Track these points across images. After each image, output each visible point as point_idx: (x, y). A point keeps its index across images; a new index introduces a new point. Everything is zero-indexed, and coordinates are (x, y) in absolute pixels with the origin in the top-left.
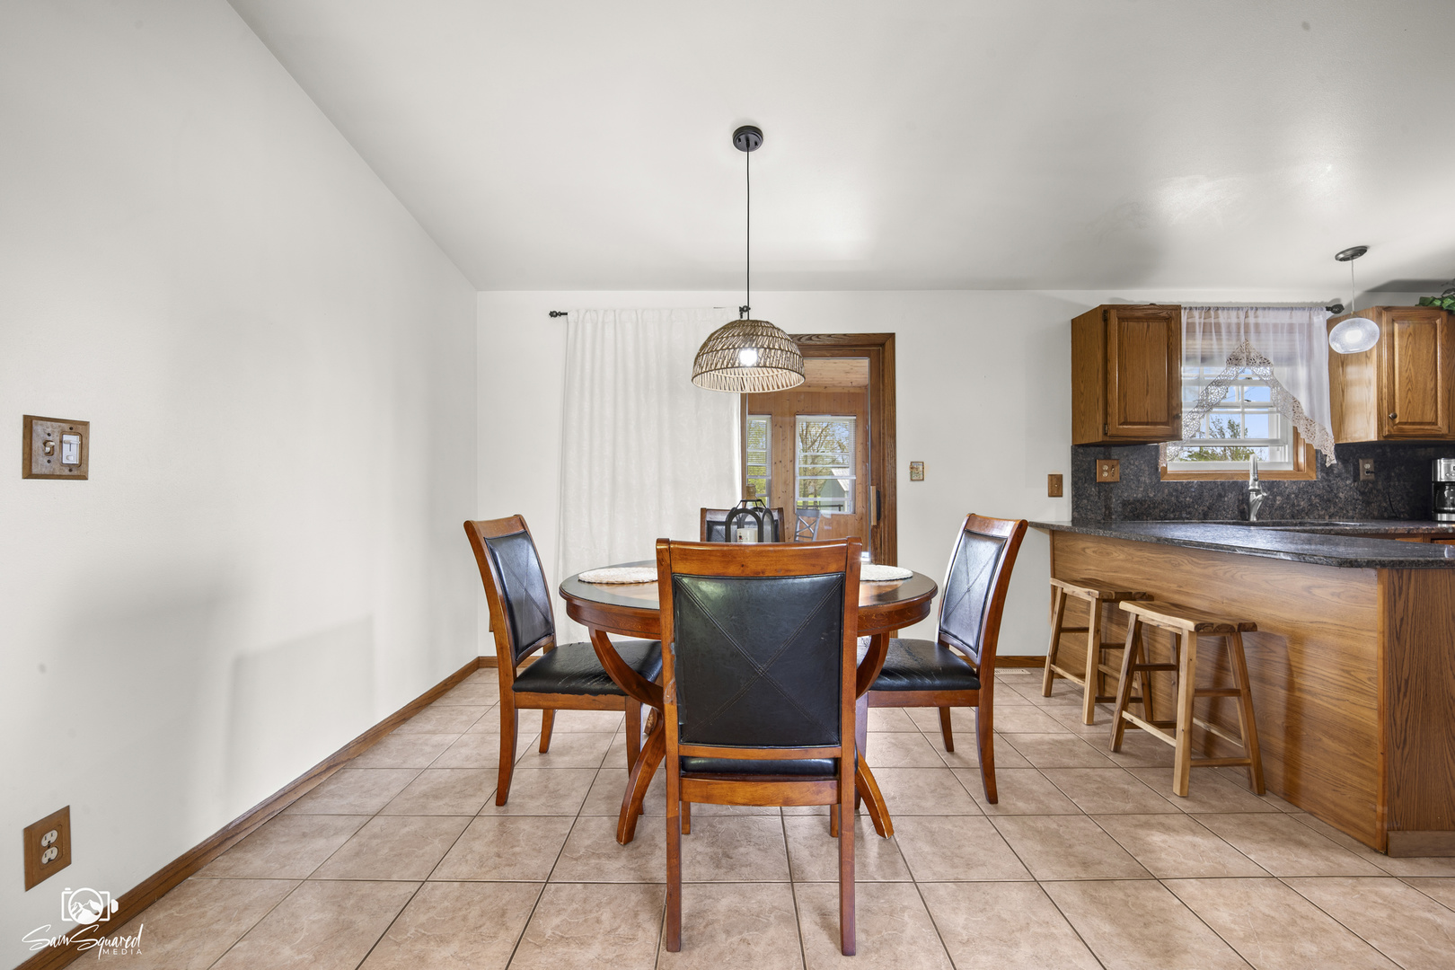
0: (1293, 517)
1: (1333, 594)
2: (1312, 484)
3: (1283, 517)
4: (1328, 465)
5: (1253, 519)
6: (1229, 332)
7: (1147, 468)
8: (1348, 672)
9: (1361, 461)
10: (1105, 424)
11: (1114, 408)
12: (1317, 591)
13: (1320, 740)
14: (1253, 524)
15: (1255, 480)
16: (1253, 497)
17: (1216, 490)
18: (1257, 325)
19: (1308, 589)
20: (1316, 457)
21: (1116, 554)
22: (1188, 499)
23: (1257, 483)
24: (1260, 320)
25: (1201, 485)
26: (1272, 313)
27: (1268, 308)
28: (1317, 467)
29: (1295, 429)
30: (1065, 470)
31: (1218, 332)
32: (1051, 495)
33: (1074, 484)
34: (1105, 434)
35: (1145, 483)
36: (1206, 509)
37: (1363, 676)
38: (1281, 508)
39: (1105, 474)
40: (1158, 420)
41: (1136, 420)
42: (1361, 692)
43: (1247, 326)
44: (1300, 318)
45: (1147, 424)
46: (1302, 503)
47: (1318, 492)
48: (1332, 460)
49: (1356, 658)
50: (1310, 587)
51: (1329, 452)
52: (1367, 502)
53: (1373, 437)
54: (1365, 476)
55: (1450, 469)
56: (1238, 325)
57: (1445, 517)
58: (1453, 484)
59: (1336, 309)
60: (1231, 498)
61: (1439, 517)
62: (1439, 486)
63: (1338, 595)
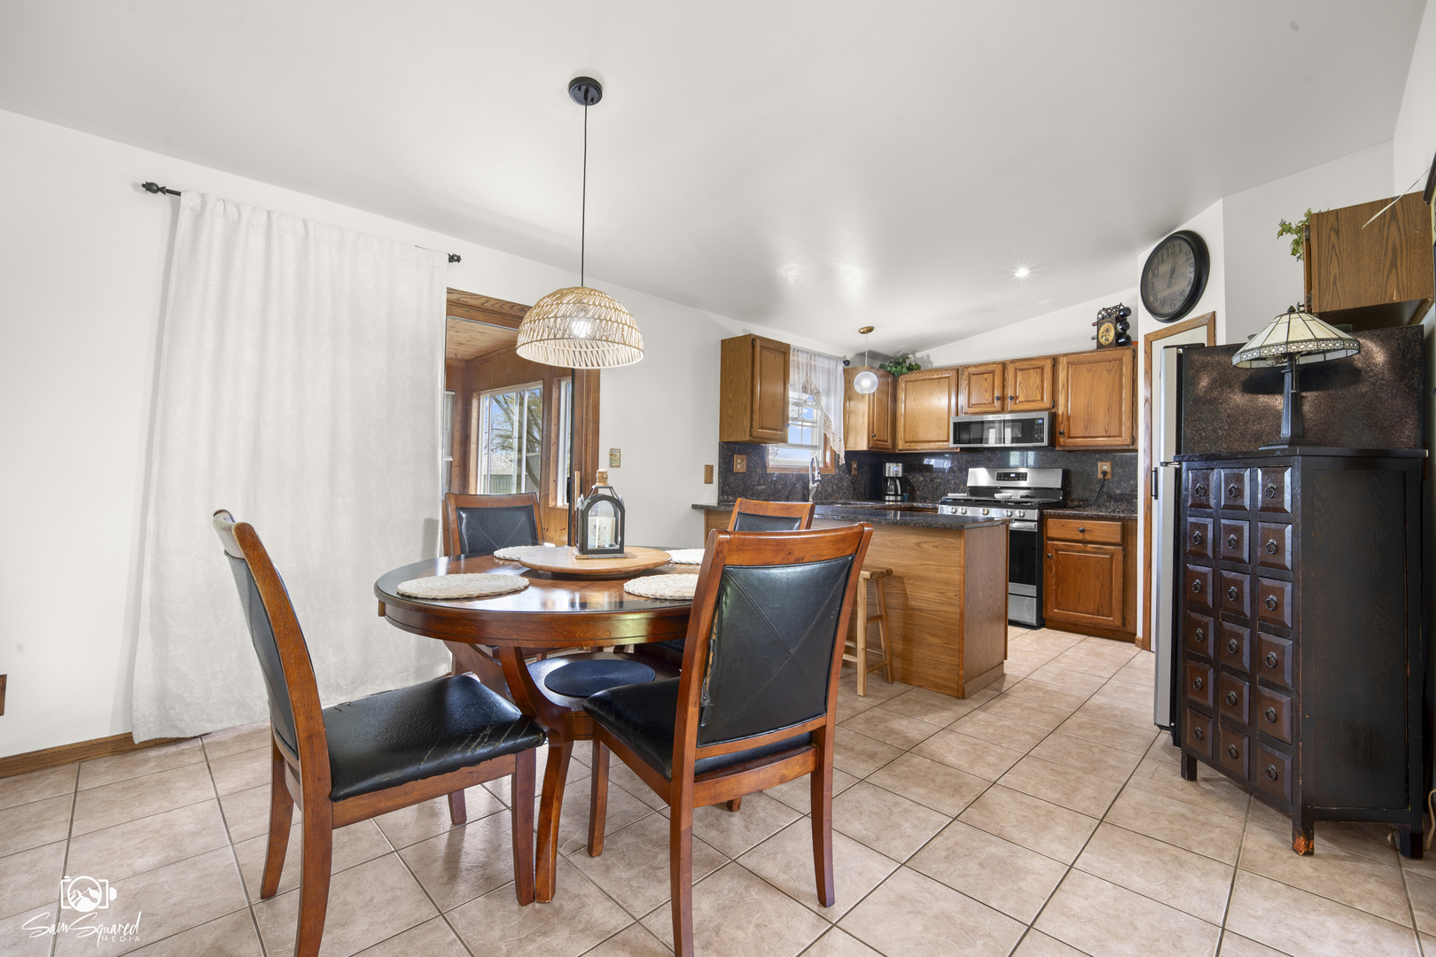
1: (934, 547)
2: (833, 477)
4: (840, 464)
5: (811, 501)
6: (802, 368)
7: (759, 463)
8: (942, 593)
9: (853, 462)
10: (751, 427)
11: (756, 417)
12: (923, 545)
13: (925, 639)
16: (811, 485)
17: (792, 480)
18: (815, 366)
19: (919, 544)
20: (835, 456)
22: (780, 485)
24: (817, 364)
25: (786, 476)
26: (821, 359)
27: (820, 355)
28: (835, 465)
29: (825, 435)
30: (714, 461)
31: (798, 368)
32: (706, 482)
33: (720, 473)
34: (751, 435)
35: (758, 473)
37: (951, 594)
38: (821, 492)
39: (739, 466)
40: (776, 427)
41: (765, 425)
42: (950, 604)
43: (811, 365)
44: (833, 363)
45: (773, 430)
46: (830, 489)
47: (836, 482)
48: (842, 461)
49: (948, 584)
50: (920, 543)
51: (842, 455)
52: (855, 489)
53: (864, 448)
54: (853, 472)
55: (893, 469)
56: (807, 364)
57: (892, 498)
58: (892, 478)
59: (847, 363)
60: (799, 486)
61: (887, 498)
62: (886, 479)
63: (937, 547)
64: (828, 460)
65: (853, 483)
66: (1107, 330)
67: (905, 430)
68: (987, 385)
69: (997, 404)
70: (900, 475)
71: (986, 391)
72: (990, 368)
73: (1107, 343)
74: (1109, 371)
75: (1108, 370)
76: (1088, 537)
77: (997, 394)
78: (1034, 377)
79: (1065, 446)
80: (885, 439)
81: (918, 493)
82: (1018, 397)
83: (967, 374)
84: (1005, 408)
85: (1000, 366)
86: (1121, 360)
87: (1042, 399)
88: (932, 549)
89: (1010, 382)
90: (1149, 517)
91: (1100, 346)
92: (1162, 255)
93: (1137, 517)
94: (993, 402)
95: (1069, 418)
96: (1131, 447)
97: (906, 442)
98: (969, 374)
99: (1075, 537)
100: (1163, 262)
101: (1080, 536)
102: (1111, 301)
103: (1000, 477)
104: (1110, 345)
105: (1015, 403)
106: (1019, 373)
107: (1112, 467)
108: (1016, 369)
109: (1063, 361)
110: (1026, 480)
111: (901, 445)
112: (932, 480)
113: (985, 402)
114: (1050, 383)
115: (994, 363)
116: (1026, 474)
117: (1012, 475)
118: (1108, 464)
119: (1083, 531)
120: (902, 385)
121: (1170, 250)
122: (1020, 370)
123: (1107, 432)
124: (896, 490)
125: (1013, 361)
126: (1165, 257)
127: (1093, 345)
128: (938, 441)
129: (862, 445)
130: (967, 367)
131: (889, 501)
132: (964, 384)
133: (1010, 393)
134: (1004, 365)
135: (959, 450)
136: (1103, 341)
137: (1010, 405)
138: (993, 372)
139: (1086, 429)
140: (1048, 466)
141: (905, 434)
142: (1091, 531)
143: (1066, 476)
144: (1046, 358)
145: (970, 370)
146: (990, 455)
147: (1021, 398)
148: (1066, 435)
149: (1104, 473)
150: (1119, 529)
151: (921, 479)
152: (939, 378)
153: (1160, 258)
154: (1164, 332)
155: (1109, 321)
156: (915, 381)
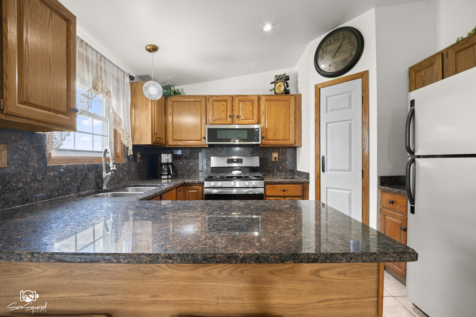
0: (118, 183)
2: (124, 165)
4: (129, 155)
5: (105, 187)
6: (92, 66)
7: (35, 154)
9: (137, 153)
15: (114, 164)
16: (105, 174)
17: (84, 170)
18: (105, 70)
20: (124, 149)
22: (67, 179)
23: (115, 165)
24: (107, 67)
26: (110, 66)
28: (125, 156)
29: (116, 130)
35: (34, 167)
36: (79, 184)
40: (59, 109)
41: (39, 104)
43: (101, 68)
46: (121, 175)
47: (126, 169)
48: (130, 153)
51: (131, 148)
52: (139, 172)
53: (149, 143)
54: (138, 161)
55: (166, 158)
56: (97, 65)
57: (165, 177)
58: (166, 164)
59: (132, 78)
60: (91, 175)
61: (163, 177)
62: (161, 164)
64: (119, 151)
65: (138, 168)
66: (280, 86)
67: (172, 132)
68: (223, 108)
69: (229, 120)
70: (170, 162)
71: (223, 112)
72: (225, 98)
73: (280, 92)
74: (285, 106)
75: (284, 105)
76: (286, 194)
77: (229, 113)
78: (249, 105)
79: (265, 144)
80: (162, 137)
82: (240, 117)
83: (211, 100)
84: (234, 122)
85: (230, 98)
86: (289, 100)
87: (253, 119)
89: (236, 107)
90: (318, 182)
91: (276, 93)
92: (330, 40)
93: (309, 181)
94: (227, 119)
95: (266, 129)
96: (294, 146)
97: (174, 140)
98: (213, 101)
99: (280, 195)
100: (330, 44)
101: (282, 194)
103: (229, 161)
104: (281, 93)
105: (239, 120)
106: (241, 103)
107: (279, 156)
108: (239, 101)
109: (263, 98)
110: (242, 163)
111: (171, 142)
112: (188, 164)
113: (223, 118)
114: (257, 110)
115: (227, 96)
116: (242, 159)
117: (235, 160)
118: (277, 154)
119: (284, 191)
120: (170, 103)
121: (336, 37)
122: (241, 101)
123: (284, 137)
124: (168, 172)
125: (237, 96)
126: (332, 41)
127: (273, 93)
128: (195, 140)
129: (147, 141)
130: (212, 96)
131: (164, 179)
132: (209, 106)
133: (236, 114)
134: (232, 97)
135: (207, 146)
136: (277, 91)
137: (236, 120)
138: (226, 101)
139: (274, 136)
140: (250, 155)
141: (173, 135)
142: (288, 191)
143: (261, 160)
144: (256, 95)
145: (214, 98)
146: (220, 149)
147: (242, 117)
148: (265, 138)
149: (275, 158)
150: (301, 188)
151: (181, 163)
152: (195, 101)
153: (328, 42)
154: (329, 83)
155: (281, 82)
156: (179, 101)
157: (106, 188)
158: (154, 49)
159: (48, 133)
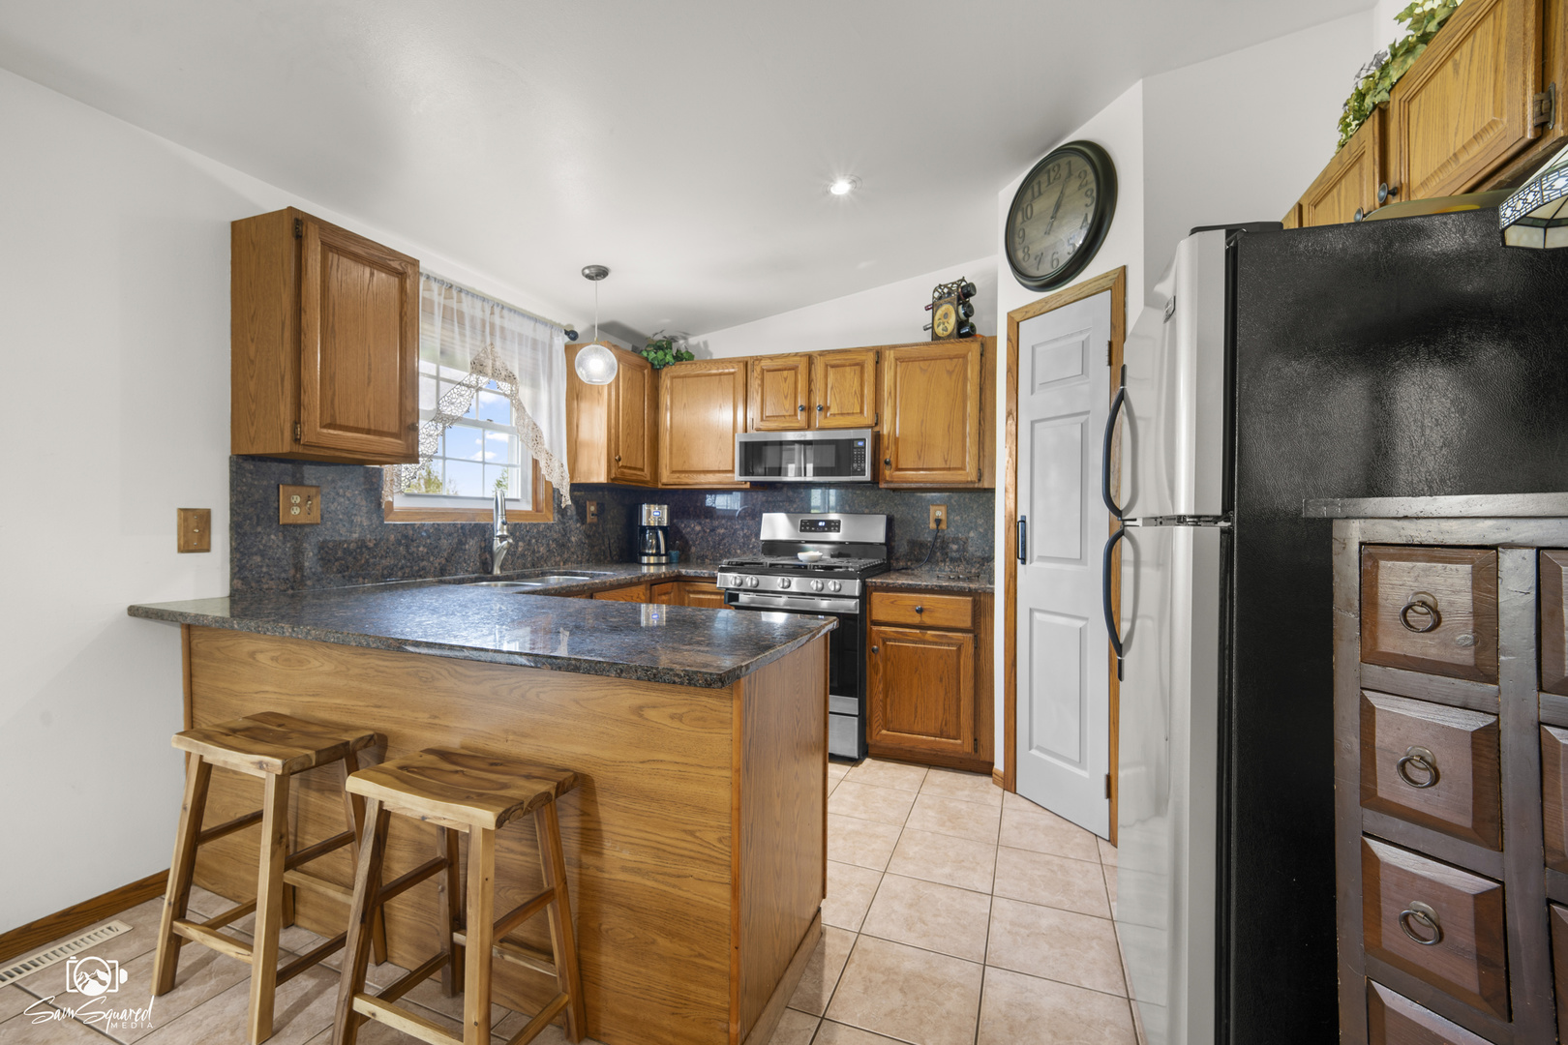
0: (533, 566)
1: (672, 717)
2: (549, 527)
3: (524, 566)
4: (563, 506)
5: (497, 571)
6: (473, 328)
7: (364, 503)
8: (691, 833)
9: (588, 503)
10: (297, 422)
11: (313, 397)
12: (650, 714)
13: (654, 942)
14: (497, 579)
15: (504, 523)
16: (498, 545)
17: (455, 535)
18: (502, 329)
19: (639, 710)
20: (554, 493)
21: (317, 664)
22: (421, 549)
23: (505, 527)
24: (507, 324)
25: (438, 528)
26: (518, 319)
27: (513, 310)
28: (554, 508)
29: (536, 463)
30: (215, 496)
31: (461, 324)
32: (185, 548)
33: (236, 528)
34: (297, 440)
35: (361, 525)
36: (444, 562)
37: (711, 837)
38: (523, 555)
39: (296, 511)
40: (386, 429)
41: (351, 424)
42: (709, 861)
43: (492, 326)
44: (542, 333)
45: (368, 432)
46: (541, 549)
47: (555, 536)
48: (567, 501)
49: (703, 810)
50: (641, 708)
51: (565, 491)
52: (592, 546)
53: (606, 482)
54: (589, 519)
55: (654, 515)
56: (483, 322)
57: (652, 560)
58: (653, 529)
59: (572, 335)
60: (472, 545)
61: (645, 559)
62: (643, 529)
63: (680, 718)
64: (542, 496)
65: (588, 537)
66: (946, 316)
67: (671, 453)
68: (787, 387)
69: (801, 416)
70: (665, 523)
71: (786, 397)
72: (791, 362)
73: (946, 334)
74: (950, 373)
75: (948, 372)
76: (927, 620)
77: (801, 401)
78: (851, 375)
79: (892, 482)
80: (639, 466)
81: (693, 549)
82: (828, 408)
83: (758, 369)
84: (812, 424)
85: (805, 360)
86: (964, 357)
87: (862, 412)
88: (668, 722)
89: (818, 385)
90: (1012, 590)
91: (935, 337)
92: (1039, 183)
93: (993, 589)
94: (795, 415)
95: (896, 440)
96: (976, 486)
97: (673, 472)
98: (763, 371)
99: (909, 621)
100: (1040, 194)
101: (916, 619)
102: (950, 275)
103: (805, 526)
104: (949, 336)
105: (826, 417)
106: (831, 371)
107: (948, 514)
108: (827, 366)
109: (890, 356)
110: (839, 531)
111: (666, 477)
112: (713, 530)
113: (785, 414)
114: (872, 388)
115: (796, 355)
116: (839, 522)
117: (820, 524)
118: (943, 508)
119: (920, 611)
120: (666, 382)
121: (1052, 174)
122: (833, 367)
123: (946, 461)
124: (658, 547)
125: (822, 353)
126: (1044, 186)
127: (927, 337)
128: (719, 472)
129: (597, 472)
130: (758, 359)
131: (649, 564)
132: (754, 384)
133: (818, 401)
134: (810, 358)
135: (748, 486)
136: (939, 331)
137: (818, 419)
138: (794, 368)
139: (920, 458)
140: (867, 511)
141: (671, 458)
142: (932, 611)
143: (890, 523)
144: (868, 350)
145: (765, 364)
146: (790, 493)
147: (834, 410)
148: (894, 465)
149: (938, 521)
150: (969, 607)
151: (698, 528)
152: (720, 374)
153: (1036, 189)
154: (1038, 306)
155: (949, 302)
156: (685, 377)
157: (499, 572)
158: (601, 273)
159: (386, 467)
